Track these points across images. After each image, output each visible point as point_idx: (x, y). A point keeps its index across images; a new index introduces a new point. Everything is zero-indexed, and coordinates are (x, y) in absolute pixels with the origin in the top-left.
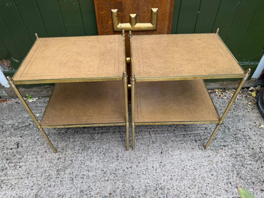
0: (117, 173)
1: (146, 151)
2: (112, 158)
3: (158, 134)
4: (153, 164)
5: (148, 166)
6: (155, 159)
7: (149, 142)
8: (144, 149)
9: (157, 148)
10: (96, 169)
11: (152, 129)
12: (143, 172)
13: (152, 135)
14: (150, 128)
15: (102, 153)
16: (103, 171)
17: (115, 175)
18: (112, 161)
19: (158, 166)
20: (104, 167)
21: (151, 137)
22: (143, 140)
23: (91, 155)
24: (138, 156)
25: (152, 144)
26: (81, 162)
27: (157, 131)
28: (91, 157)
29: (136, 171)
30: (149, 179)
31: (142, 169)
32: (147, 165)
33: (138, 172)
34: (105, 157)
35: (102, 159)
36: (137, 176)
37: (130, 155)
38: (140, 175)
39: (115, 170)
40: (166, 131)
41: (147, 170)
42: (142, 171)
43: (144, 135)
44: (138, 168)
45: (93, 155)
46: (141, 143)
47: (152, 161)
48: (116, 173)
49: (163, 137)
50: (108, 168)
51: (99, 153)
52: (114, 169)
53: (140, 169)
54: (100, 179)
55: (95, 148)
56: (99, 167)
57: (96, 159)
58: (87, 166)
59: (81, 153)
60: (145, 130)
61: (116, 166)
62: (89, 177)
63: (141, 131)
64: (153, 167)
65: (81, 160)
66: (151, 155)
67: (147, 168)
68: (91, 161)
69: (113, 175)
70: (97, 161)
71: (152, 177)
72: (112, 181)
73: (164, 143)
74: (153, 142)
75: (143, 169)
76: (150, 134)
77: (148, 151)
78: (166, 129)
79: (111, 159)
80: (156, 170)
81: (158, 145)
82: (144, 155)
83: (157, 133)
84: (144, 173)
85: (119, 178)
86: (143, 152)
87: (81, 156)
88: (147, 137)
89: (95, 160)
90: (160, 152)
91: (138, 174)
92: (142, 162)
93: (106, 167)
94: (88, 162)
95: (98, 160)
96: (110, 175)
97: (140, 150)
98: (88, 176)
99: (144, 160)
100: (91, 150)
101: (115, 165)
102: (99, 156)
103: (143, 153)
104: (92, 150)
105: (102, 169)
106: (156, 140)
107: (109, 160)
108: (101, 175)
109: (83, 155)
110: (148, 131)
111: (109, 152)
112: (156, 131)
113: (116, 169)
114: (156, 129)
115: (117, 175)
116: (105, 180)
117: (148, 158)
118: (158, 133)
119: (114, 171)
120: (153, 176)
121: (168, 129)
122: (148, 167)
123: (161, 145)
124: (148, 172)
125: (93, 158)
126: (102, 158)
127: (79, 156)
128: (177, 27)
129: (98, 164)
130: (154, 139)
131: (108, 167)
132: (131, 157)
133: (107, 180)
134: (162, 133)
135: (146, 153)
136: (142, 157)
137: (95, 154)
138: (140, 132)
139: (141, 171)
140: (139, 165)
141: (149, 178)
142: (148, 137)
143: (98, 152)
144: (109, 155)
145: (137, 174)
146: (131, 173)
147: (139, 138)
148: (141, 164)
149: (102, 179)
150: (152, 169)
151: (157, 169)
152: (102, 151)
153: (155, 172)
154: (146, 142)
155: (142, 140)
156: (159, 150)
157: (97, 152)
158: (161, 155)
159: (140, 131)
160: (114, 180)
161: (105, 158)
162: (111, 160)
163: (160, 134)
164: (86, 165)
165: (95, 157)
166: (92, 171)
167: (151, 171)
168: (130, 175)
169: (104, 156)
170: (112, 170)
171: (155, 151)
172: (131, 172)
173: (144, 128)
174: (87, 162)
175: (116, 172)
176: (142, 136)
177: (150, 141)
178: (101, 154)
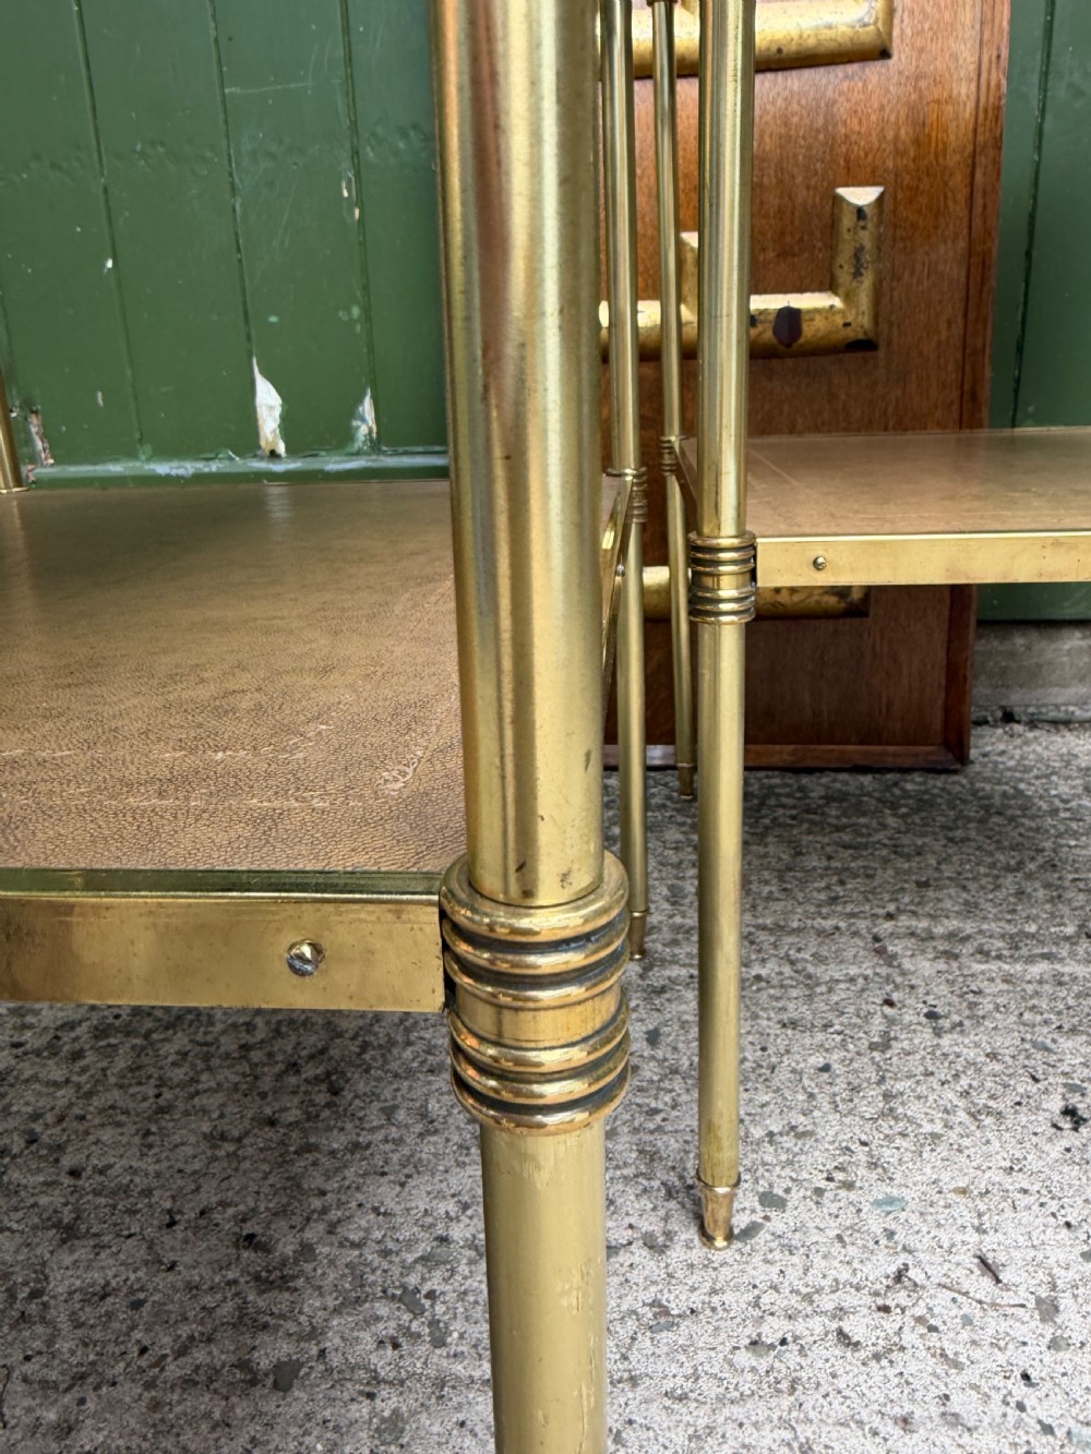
0: (451, 1297)
1: (855, 1089)
2: (418, 1128)
3: (979, 956)
4: (980, 1230)
5: (912, 1241)
6: (998, 1177)
7: (888, 1010)
8: (826, 1068)
9: (998, 1067)
10: (172, 1224)
11: (904, 921)
12: (840, 1312)
13: (907, 964)
14: (881, 912)
15: (310, 1071)
16: (265, 1248)
17: (417, 1311)
18: (406, 1151)
19: (1056, 1256)
20: (282, 1212)
21: (899, 980)
22: (810, 998)
23: (179, 1074)
24: (757, 1132)
25: (927, 1034)
26: (32, 1132)
27: (967, 938)
28: (167, 1095)
29: (728, 1297)
30: (953, 1420)
31: (814, 1278)
32: (890, 1234)
33: (756, 1305)
34: (328, 1105)
35: (291, 1126)
36: (744, 1359)
37: (656, 1111)
38: (792, 1357)
39: (423, 1248)
40: (1067, 938)
41: (900, 1297)
42: (827, 1303)
43: (819, 959)
44: (757, 1259)
45: (204, 1077)
46: (785, 1017)
47: (963, 1191)
48: (431, 1295)
49: (1048, 988)
50: (332, 1229)
51: (280, 1067)
52: (410, 1244)
53: (793, 1275)
54: (182, 1352)
55: (247, 1024)
56: (224, 1204)
57: (222, 1116)
58: (74, 1173)
59: (77, 1055)
60: (828, 924)
61: (451, 1207)
62: (33, 1308)
63: (779, 929)
64: (987, 1266)
65: (35, 1117)
66: (935, 1136)
67: (899, 1276)
68: (148, 1133)
69: (382, 1309)
70: (223, 1137)
71: (996, 1408)
72: (351, 1389)
73: (1074, 1031)
74: (932, 1016)
75: (844, 1274)
76: (881, 952)
77: (887, 1096)
78: (1070, 930)
79: (394, 1132)
80: (1048, 1309)
81: (1006, 1043)
82: (831, 1128)
83: (967, 949)
84: (856, 1327)
85: (458, 1368)
86: (823, 1101)
87: (57, 1074)
88: (853, 971)
89: (206, 1128)
90: (1055, 1104)
91: (771, 1331)
92: (819, 1192)
93: (317, 1203)
94: (107, 1135)
95: (236, 1133)
96: (337, 1311)
97: (783, 1074)
98: (23, 1293)
99: (839, 1176)
100: (199, 1037)
101: (440, 1195)
102: (263, 1095)
103: (826, 1107)
104: (209, 1038)
105: (248, 1229)
106: (972, 1006)
107: (380, 1136)
108: (209, 1300)
109: (84, 1070)
110: (855, 934)
111: (394, 1066)
112: (951, 936)
113: (443, 1240)
114: (954, 924)
115: (433, 1323)
116: (243, 1365)
117: (888, 1155)
118: (980, 951)
119: (407, 1269)
120: (1020, 1391)
121: (1081, 927)
122: (903, 1258)
123: (1047, 1049)
124: (920, 1320)
125: (181, 1106)
126: (294, 1115)
127: (35, 1078)
128: (1044, 90)
129: (215, 1168)
130: (942, 997)
131: (334, 1215)
132: (659, 1129)
133: (279, 1367)
134: (1024, 951)
135: (869, 1112)
136: (810, 1142)
137: (229, 1076)
138: (762, 936)
139: (808, 1298)
140: (778, 1222)
141: (955, 1405)
142: (866, 978)
143: (270, 1055)
144: (387, 1094)
145: (750, 1331)
146: (658, 1306)
147: (758, 978)
148: (799, 1207)
149: (200, 1355)
150: (983, 1286)
151: (1065, 1301)
152: (312, 1057)
153: (1029, 1327)
154: (851, 1009)
155: (794, 993)
156: (1024, 1086)
157: (257, 1056)
158: (1070, 1138)
159: (764, 928)
160: (376, 1379)
161: (326, 1113)
162: (399, 1142)
163: (999, 957)
164: (67, 1161)
165: (212, 1102)
166: (106, 1239)
167: (968, 1307)
168: (645, 1342)
169: (321, 1098)
170: (385, 1253)
171: (982, 1100)
172: (649, 1297)
173: (813, 909)
174: (92, 1138)
175: (435, 1283)
176: (792, 963)
177: (889, 1003)
178: (292, 1080)
